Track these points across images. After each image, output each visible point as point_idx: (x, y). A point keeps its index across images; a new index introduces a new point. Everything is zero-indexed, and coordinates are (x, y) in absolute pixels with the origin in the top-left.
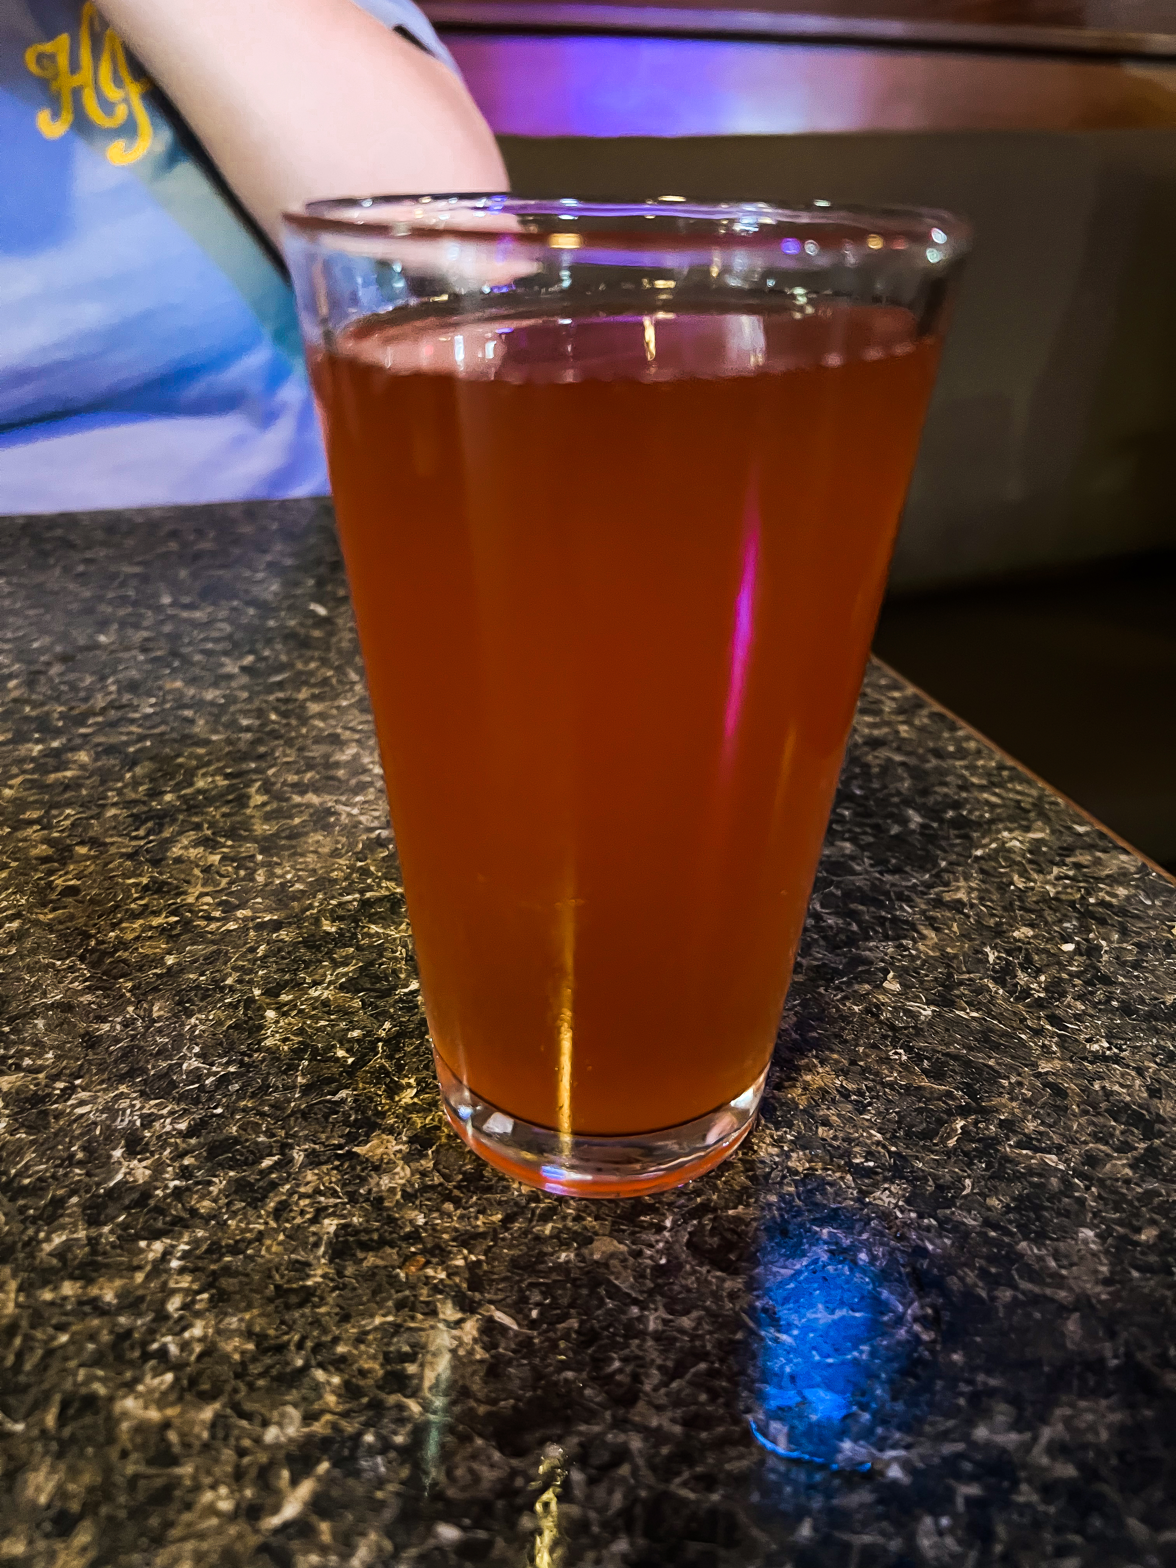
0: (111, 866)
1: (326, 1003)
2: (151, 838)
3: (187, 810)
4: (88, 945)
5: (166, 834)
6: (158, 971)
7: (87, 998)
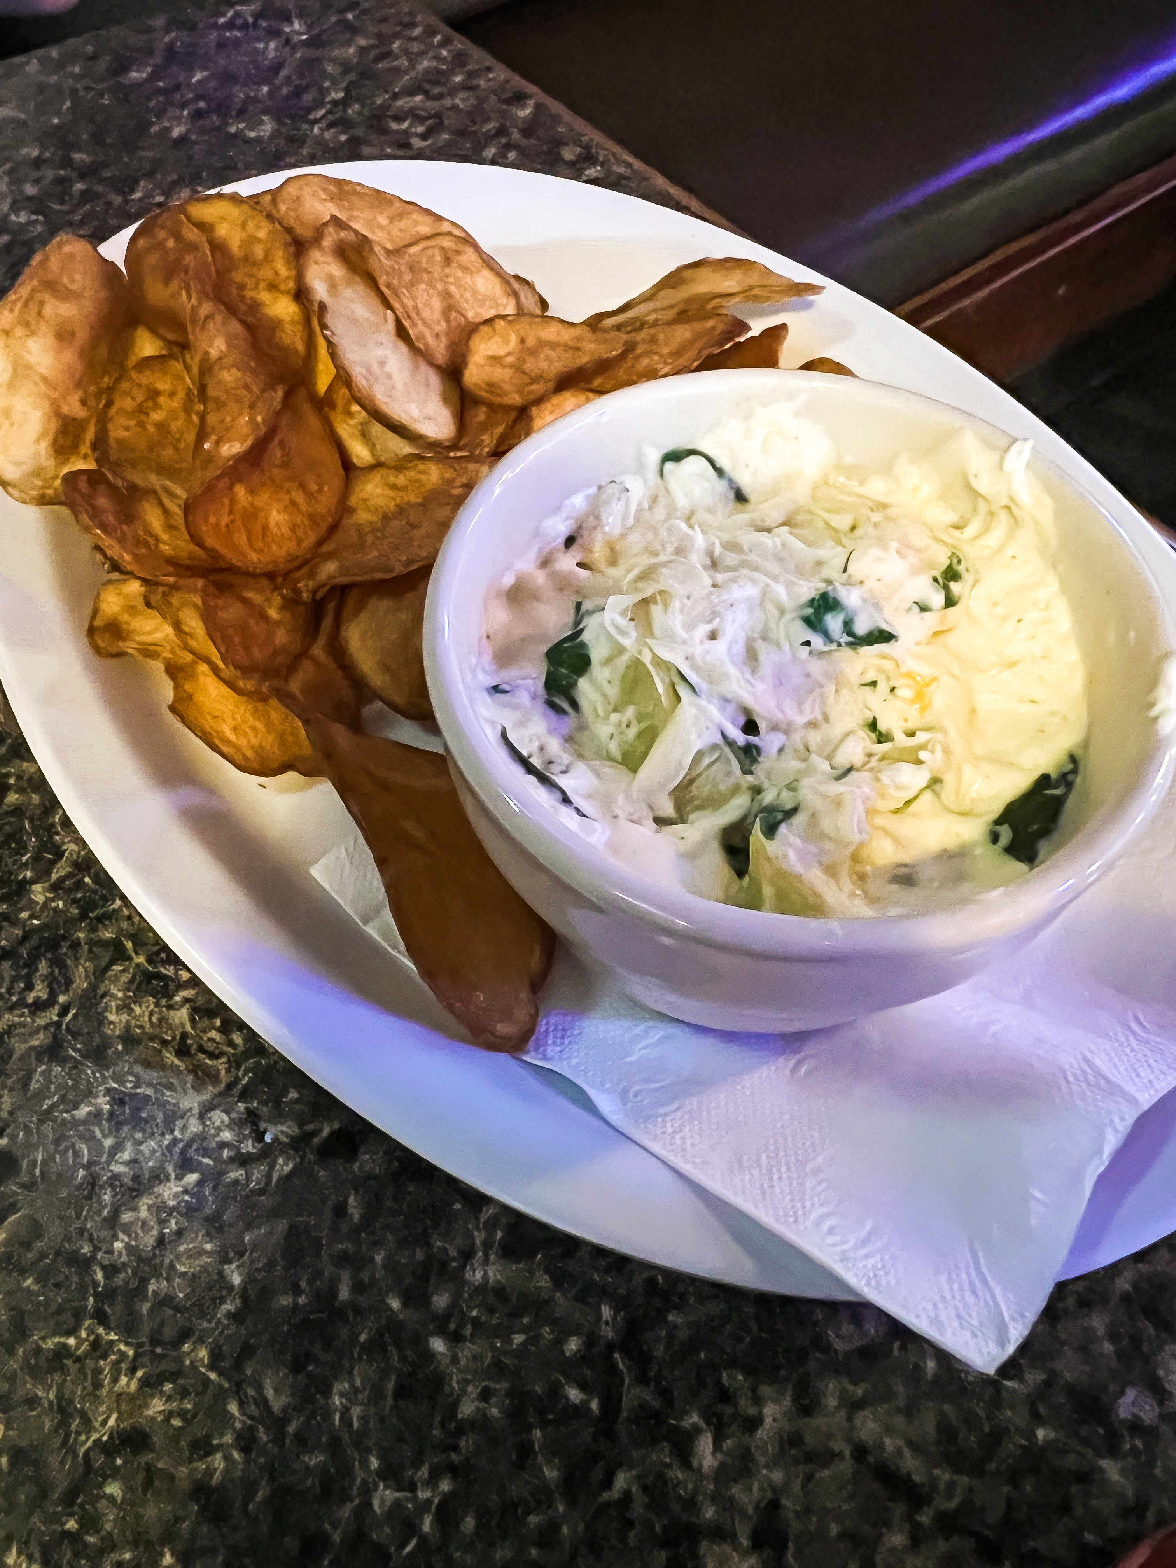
0: (34, 1085)
1: (500, 1292)
2: (62, 999)
3: (83, 916)
4: (96, 1284)
5: (81, 983)
6: (228, 1307)
7: (157, 1406)
